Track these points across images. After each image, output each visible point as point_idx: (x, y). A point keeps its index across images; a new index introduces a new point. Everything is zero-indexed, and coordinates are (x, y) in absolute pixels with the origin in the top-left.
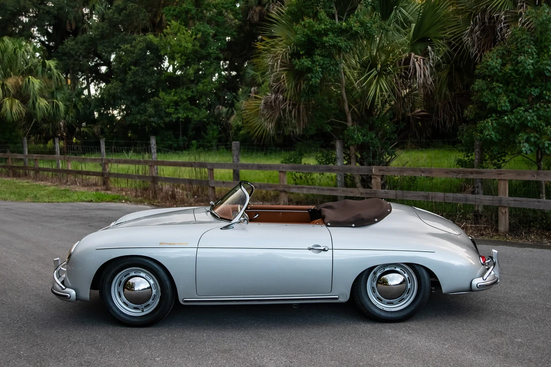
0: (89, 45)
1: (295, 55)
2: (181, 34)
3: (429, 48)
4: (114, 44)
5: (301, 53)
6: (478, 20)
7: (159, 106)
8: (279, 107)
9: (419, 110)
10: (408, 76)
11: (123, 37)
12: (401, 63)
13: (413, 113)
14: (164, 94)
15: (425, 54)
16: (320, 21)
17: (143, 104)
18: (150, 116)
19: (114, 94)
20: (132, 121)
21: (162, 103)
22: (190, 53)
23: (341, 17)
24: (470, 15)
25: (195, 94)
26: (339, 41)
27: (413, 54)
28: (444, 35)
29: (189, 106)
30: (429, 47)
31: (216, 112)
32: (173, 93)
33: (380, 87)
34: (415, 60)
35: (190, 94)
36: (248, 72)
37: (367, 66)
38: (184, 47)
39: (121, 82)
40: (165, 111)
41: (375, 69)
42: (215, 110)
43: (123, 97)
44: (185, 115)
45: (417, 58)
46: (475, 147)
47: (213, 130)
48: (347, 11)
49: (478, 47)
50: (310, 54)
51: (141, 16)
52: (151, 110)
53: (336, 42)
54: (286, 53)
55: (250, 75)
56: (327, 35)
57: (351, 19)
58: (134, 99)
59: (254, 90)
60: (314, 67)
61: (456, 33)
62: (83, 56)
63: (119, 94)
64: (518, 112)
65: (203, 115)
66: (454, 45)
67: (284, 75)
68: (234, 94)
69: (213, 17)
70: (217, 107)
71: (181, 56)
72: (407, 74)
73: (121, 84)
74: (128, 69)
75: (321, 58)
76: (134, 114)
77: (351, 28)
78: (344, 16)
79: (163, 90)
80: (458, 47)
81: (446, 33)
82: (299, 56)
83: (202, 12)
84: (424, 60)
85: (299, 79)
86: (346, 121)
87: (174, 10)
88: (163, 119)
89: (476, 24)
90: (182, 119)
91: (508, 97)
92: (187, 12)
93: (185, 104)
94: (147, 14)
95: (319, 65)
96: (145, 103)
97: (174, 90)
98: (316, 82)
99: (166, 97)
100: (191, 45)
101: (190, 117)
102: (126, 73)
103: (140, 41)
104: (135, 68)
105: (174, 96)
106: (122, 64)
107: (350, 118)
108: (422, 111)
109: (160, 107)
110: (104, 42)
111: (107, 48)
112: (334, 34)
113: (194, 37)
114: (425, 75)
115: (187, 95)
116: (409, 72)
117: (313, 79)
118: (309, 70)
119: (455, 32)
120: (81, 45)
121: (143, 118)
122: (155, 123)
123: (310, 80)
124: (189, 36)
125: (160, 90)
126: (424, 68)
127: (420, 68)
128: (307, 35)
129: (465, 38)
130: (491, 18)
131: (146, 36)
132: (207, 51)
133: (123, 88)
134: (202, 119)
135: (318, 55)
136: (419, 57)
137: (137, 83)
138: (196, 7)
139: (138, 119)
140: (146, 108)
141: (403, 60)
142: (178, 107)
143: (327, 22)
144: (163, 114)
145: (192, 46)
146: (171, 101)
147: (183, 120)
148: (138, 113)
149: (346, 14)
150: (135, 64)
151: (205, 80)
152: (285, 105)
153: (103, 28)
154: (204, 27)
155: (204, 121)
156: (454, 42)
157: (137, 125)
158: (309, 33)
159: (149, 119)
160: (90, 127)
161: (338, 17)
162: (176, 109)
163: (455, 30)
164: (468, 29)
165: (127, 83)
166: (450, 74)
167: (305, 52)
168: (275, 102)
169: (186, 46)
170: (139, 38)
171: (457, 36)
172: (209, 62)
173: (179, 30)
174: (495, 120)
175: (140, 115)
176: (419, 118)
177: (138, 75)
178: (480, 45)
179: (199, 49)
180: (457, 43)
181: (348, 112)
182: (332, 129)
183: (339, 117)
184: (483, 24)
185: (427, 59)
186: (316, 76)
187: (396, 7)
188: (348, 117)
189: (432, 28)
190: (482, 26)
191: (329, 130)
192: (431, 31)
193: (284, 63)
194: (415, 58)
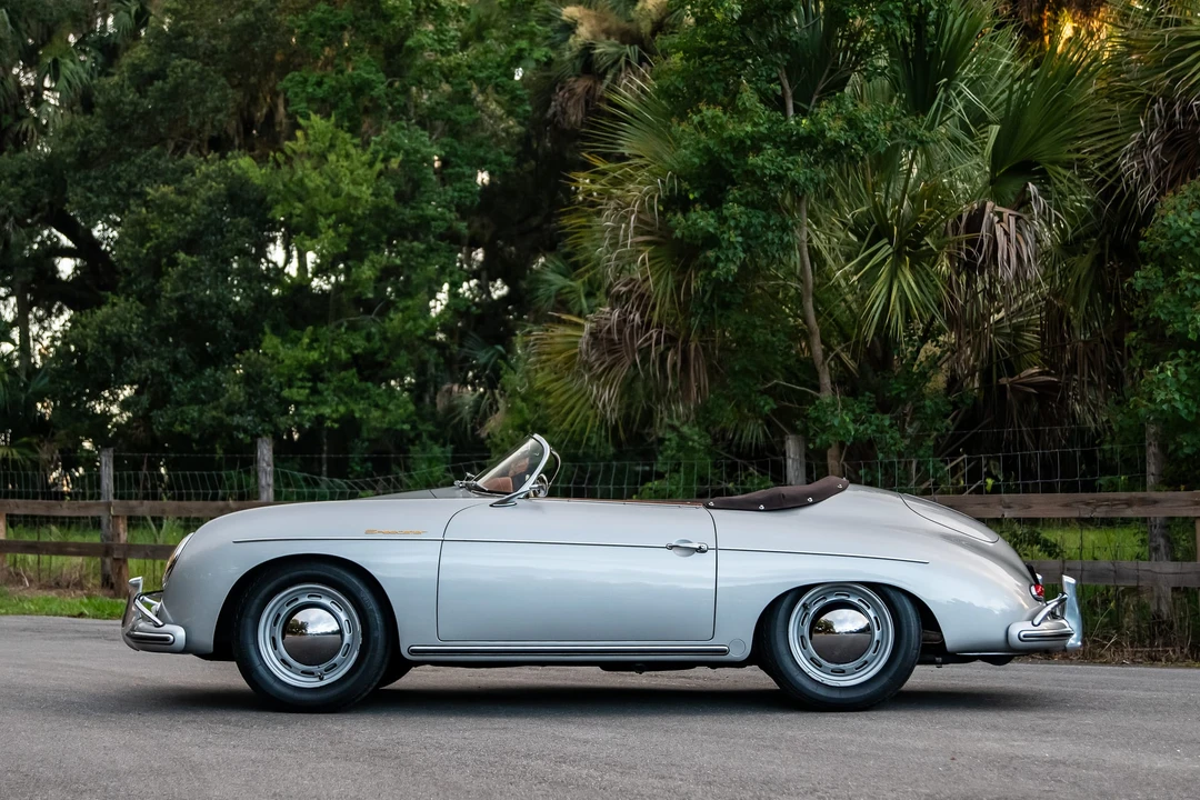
0: (36, 185)
1: (676, 202)
2: (338, 156)
3: (1032, 188)
4: (122, 184)
5: (691, 197)
6: (1157, 115)
7: (261, 378)
8: (632, 344)
9: (1036, 370)
10: (975, 259)
11: (151, 163)
12: (958, 228)
13: (1017, 377)
14: (277, 341)
15: (1023, 203)
16: (742, 114)
17: (208, 372)
18: (230, 412)
19: (120, 336)
20: (171, 424)
21: (269, 370)
22: (364, 217)
23: (803, 105)
24: (1143, 103)
25: (377, 343)
26: (791, 166)
27: (990, 204)
28: (1075, 156)
29: (355, 382)
30: (1030, 184)
31: (441, 403)
32: (306, 340)
33: (901, 289)
34: (996, 219)
35: (360, 344)
36: (545, 283)
37: (868, 235)
38: (349, 196)
39: (141, 300)
40: (278, 396)
41: (886, 240)
42: (438, 397)
43: (148, 348)
44: (342, 409)
46: (1147, 444)
47: (431, 461)
48: (818, 91)
49: (1158, 185)
50: (713, 200)
51: (213, 98)
52: (235, 392)
53: (782, 168)
54: (652, 197)
55: (553, 288)
56: (758, 150)
57: (822, 110)
58: (179, 356)
60: (724, 232)
61: (1107, 151)
62: (16, 218)
63: (135, 339)
65: (401, 411)
66: (1103, 181)
67: (646, 255)
68: (500, 348)
69: (439, 108)
70: (446, 387)
71: (334, 227)
73: (143, 308)
74: (164, 260)
75: (742, 208)
76: (179, 404)
77: (822, 132)
78: (808, 104)
79: (276, 330)
80: (1111, 188)
81: (1083, 148)
82: (684, 205)
83: (405, 91)
85: (685, 268)
86: (817, 388)
87: (319, 84)
88: (271, 421)
89: (1151, 126)
90: (335, 421)
92: (360, 89)
93: (343, 374)
94: (230, 91)
95: (736, 227)
96: (216, 371)
97: (310, 328)
98: (728, 273)
99: (282, 352)
100: (370, 191)
101: (357, 415)
102: (158, 273)
103: (207, 176)
104: (188, 258)
105: (310, 348)
106: (148, 245)
107: (826, 380)
108: (1040, 374)
109: (264, 384)
110: (87, 178)
111: (98, 197)
112: (778, 148)
113: (379, 166)
114: (1019, 258)
115: (349, 349)
116: (980, 251)
117: (721, 265)
118: (712, 241)
119: (1104, 148)
120: (12, 186)
121: (211, 414)
122: (245, 431)
123: (714, 267)
124: (364, 164)
125: (267, 330)
126: (1017, 239)
127: (1009, 240)
128: (708, 150)
129: (1124, 163)
130: (1187, 112)
131: (228, 160)
132: (420, 212)
133: (147, 321)
134: (396, 423)
135: (735, 200)
136: (1007, 212)
137: (192, 307)
138: (388, 76)
139: (193, 419)
140: (218, 383)
142: (320, 386)
143: (760, 117)
144: (271, 405)
145: (372, 195)
146: (300, 366)
147: (336, 426)
148: (194, 399)
149: (815, 97)
150: (190, 245)
151: (410, 303)
152: (646, 340)
153: (88, 132)
154: (410, 139)
155: (402, 430)
156: (1102, 175)
157: (184, 439)
158: (711, 143)
159: (228, 420)
160: (29, 446)
161: (795, 105)
162: (314, 391)
163: (1104, 143)
164: (1134, 138)
165: (163, 303)
166: (1099, 261)
167: (701, 196)
168: (620, 332)
169: (355, 194)
170: (206, 167)
171: (1109, 159)
172: (423, 247)
173: (332, 146)
174: (1185, 365)
175: (196, 408)
176: (1033, 391)
177: (199, 279)
178: (1164, 179)
179: (393, 205)
180: (1110, 176)
181: (823, 363)
182: (775, 407)
183: (797, 377)
184: (1171, 125)
185: (1026, 217)
186: (727, 256)
187: (945, 80)
188: (821, 376)
189: (1044, 134)
190: (1168, 131)
191: (767, 408)
192: (1043, 145)
193: (646, 223)
194: (996, 214)
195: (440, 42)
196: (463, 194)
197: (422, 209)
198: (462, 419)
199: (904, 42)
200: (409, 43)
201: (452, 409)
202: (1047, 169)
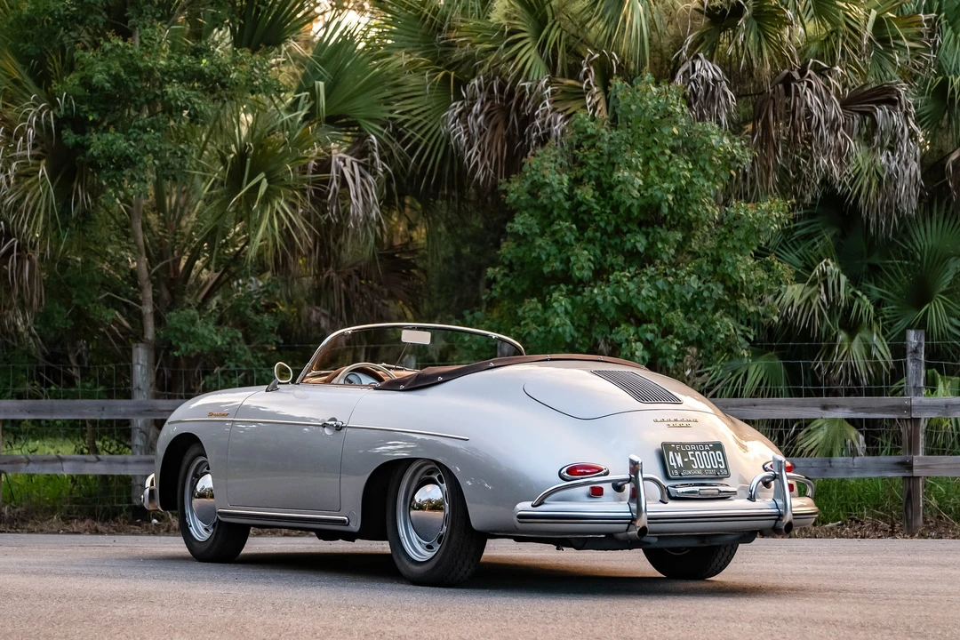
3: (375, 139)
5: (90, 118)
10: (326, 197)
12: (305, 168)
27: (334, 150)
28: (388, 116)
34: (342, 164)
41: (262, 175)
45: (345, 161)
49: (479, 147)
84: (360, 164)
107: (148, 296)
114: (365, 203)
126: (362, 184)
127: (355, 181)
136: (350, 158)
141: (313, 162)
158: (122, 71)
178: (483, 142)
181: (147, 276)
188: (144, 291)
189: (361, 95)
192: (360, 102)
194: (340, 158)
202: (361, 123)
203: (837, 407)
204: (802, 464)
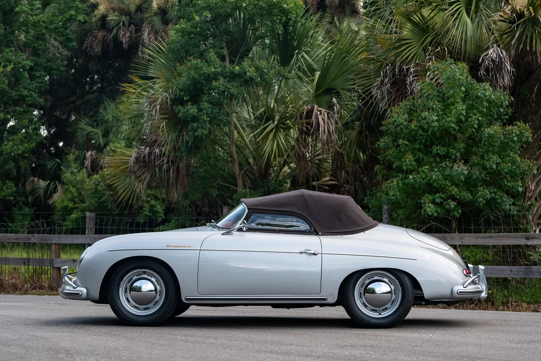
1: (178, 101)
3: (334, 100)
5: (185, 99)
6: (388, 71)
8: (155, 163)
9: (328, 178)
10: (310, 131)
12: (302, 116)
13: (320, 182)
15: (330, 107)
16: (208, 62)
23: (233, 59)
24: (382, 65)
26: (231, 87)
27: (316, 107)
28: (353, 87)
30: (334, 98)
31: (28, 187)
33: (278, 142)
34: (319, 113)
36: (82, 129)
37: (263, 118)
41: (271, 122)
42: (27, 184)
45: (320, 111)
46: (383, 213)
48: (240, 53)
49: (388, 100)
50: (195, 100)
53: (227, 87)
54: (167, 98)
55: (85, 132)
56: (216, 79)
57: (245, 63)
59: (91, 155)
60: (201, 115)
61: (366, 85)
64: (424, 171)
65: (9, 191)
66: (364, 98)
67: (164, 124)
68: (58, 160)
69: (30, 42)
70: (31, 179)
72: (309, 129)
75: (210, 106)
77: (245, 73)
78: (236, 58)
80: (368, 101)
81: (356, 84)
82: (183, 103)
83: (13, 33)
84: (328, 113)
85: (180, 131)
86: (236, 186)
89: (385, 76)
91: (415, 155)
95: (206, 114)
98: (203, 133)
107: (240, 182)
108: (330, 180)
112: (225, 79)
114: (329, 131)
116: (312, 127)
117: (199, 130)
118: (195, 119)
119: (366, 84)
123: (196, 131)
126: (328, 123)
128: (194, 78)
129: (374, 91)
130: (401, 70)
132: (20, 93)
134: (6, 196)
135: (206, 101)
136: (323, 110)
138: (4, 25)
141: (305, 113)
143: (217, 64)
149: (239, 56)
151: (15, 137)
152: (161, 161)
154: (16, 56)
155: (9, 200)
156: (364, 96)
158: (196, 76)
161: (229, 59)
163: (365, 82)
164: (378, 81)
166: (360, 132)
167: (189, 98)
168: (149, 157)
171: (367, 89)
172: (22, 110)
174: (402, 180)
176: (327, 188)
178: (391, 98)
179: (7, 89)
180: (367, 96)
181: (239, 175)
182: (218, 193)
183: (226, 180)
184: (394, 75)
185: (331, 113)
186: (202, 126)
187: (297, 51)
188: (238, 180)
189: (338, 77)
190: (393, 78)
191: (214, 194)
192: (338, 81)
193: (163, 109)
194: (319, 111)
195: (32, 10)
196: (41, 85)
197: (21, 91)
198: (39, 195)
199: (278, 33)
200: (17, 9)
201: (34, 191)
202: (340, 92)
203: (534, 238)
204: (515, 270)
